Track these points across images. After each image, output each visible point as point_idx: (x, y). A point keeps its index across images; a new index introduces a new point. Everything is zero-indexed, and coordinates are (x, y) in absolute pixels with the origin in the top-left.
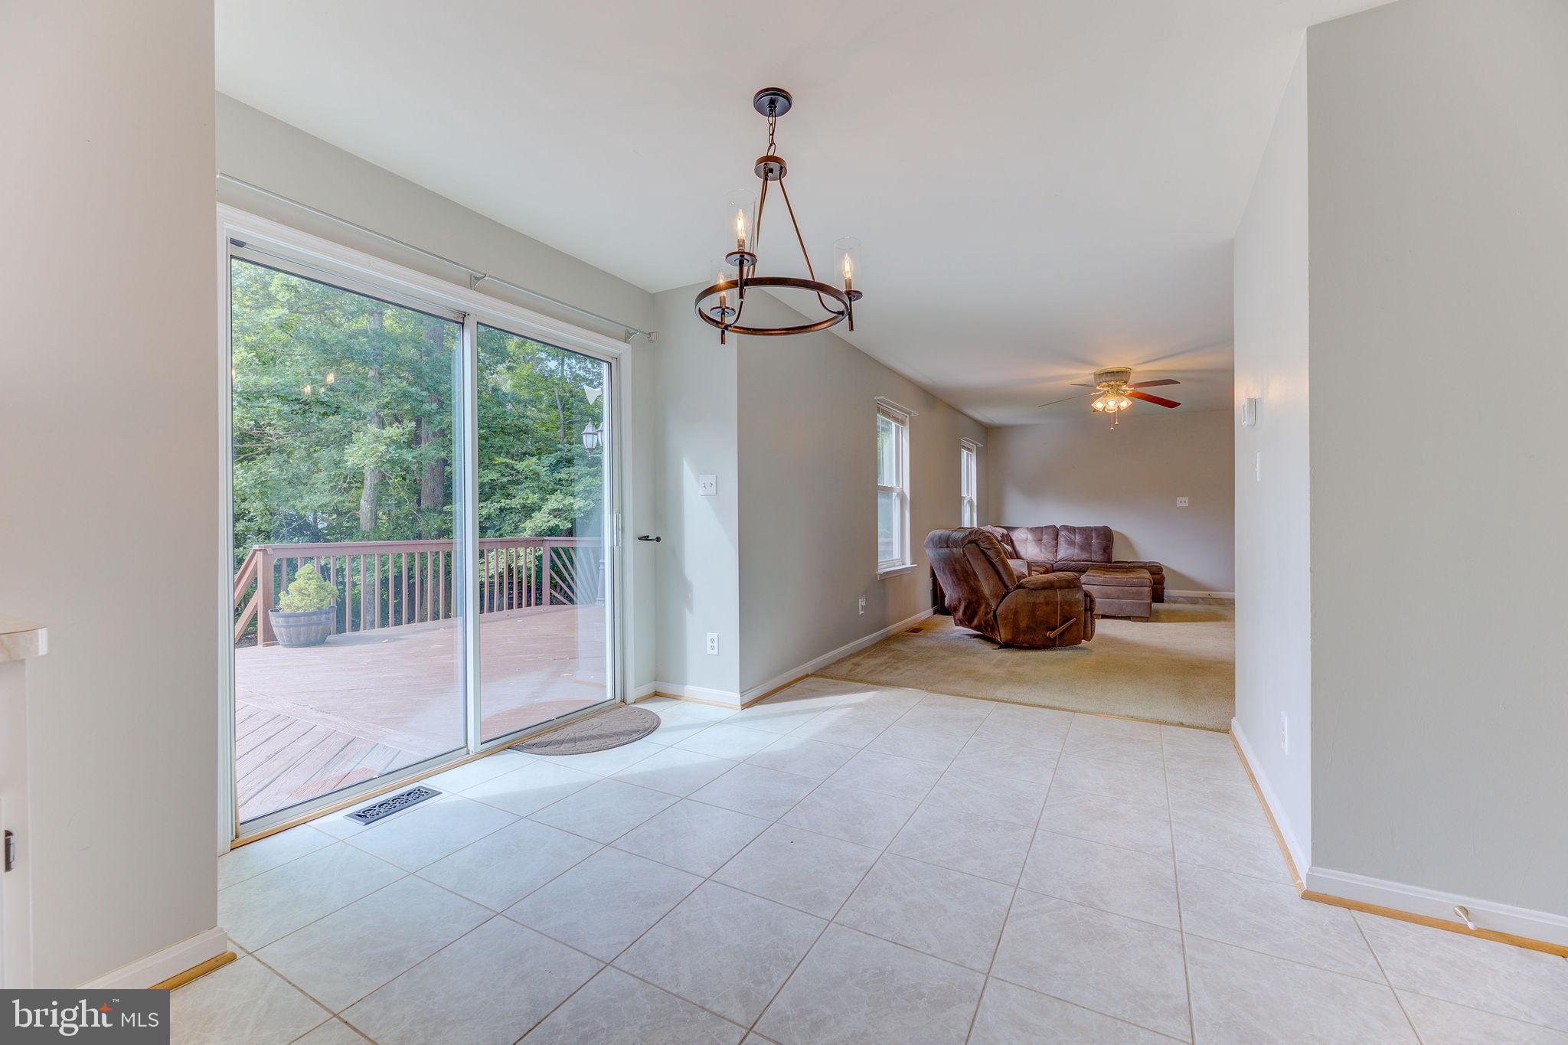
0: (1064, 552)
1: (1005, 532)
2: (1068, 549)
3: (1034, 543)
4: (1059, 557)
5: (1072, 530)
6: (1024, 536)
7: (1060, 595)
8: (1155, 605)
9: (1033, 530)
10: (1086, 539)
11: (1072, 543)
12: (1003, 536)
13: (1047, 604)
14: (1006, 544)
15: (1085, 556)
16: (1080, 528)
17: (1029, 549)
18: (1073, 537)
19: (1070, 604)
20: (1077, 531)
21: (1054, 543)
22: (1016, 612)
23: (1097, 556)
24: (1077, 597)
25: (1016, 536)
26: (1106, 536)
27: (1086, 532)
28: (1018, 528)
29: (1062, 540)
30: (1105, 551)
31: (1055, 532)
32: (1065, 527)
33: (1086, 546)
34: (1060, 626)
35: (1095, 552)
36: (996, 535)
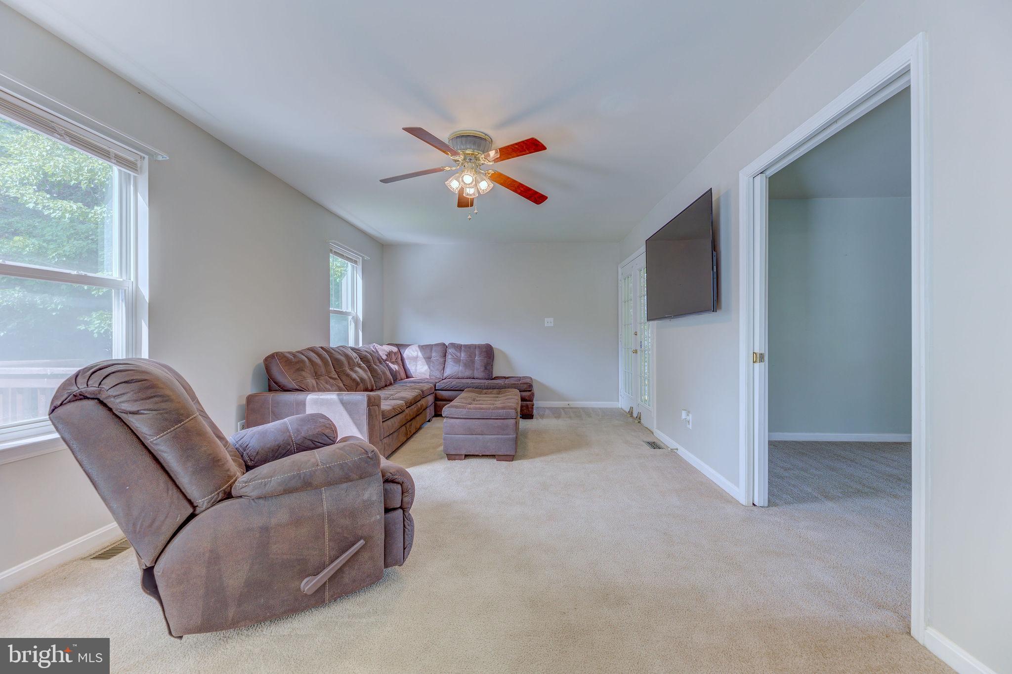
0: (451, 369)
1: (395, 349)
2: (454, 366)
3: (424, 360)
4: (445, 375)
5: (458, 347)
6: (415, 354)
7: (327, 500)
8: (524, 424)
9: (423, 348)
10: (470, 356)
11: (457, 361)
12: (389, 354)
13: (297, 522)
14: (393, 363)
15: (468, 373)
16: (466, 346)
17: (419, 367)
18: (459, 354)
19: (352, 514)
20: (463, 348)
21: (442, 360)
22: (214, 559)
23: (479, 372)
24: (366, 497)
25: (408, 353)
26: (488, 352)
27: (470, 348)
28: (410, 345)
29: (449, 357)
30: (486, 368)
31: (444, 349)
32: (453, 345)
33: (470, 364)
34: (332, 562)
35: (477, 369)
36: (381, 353)
